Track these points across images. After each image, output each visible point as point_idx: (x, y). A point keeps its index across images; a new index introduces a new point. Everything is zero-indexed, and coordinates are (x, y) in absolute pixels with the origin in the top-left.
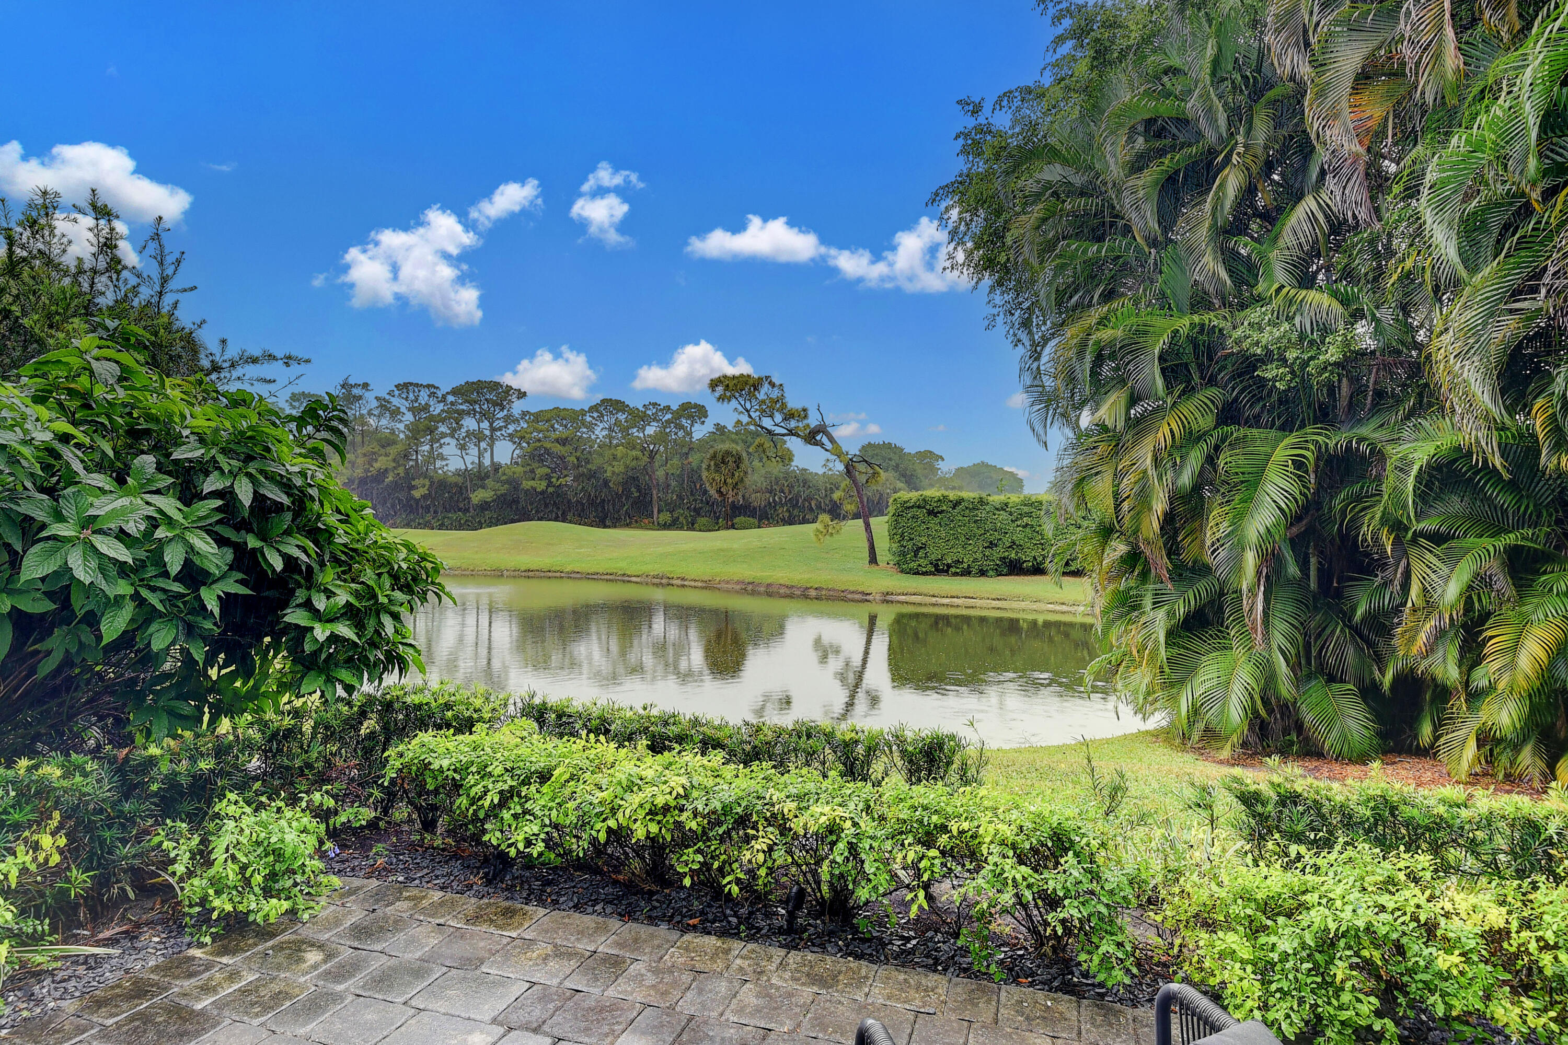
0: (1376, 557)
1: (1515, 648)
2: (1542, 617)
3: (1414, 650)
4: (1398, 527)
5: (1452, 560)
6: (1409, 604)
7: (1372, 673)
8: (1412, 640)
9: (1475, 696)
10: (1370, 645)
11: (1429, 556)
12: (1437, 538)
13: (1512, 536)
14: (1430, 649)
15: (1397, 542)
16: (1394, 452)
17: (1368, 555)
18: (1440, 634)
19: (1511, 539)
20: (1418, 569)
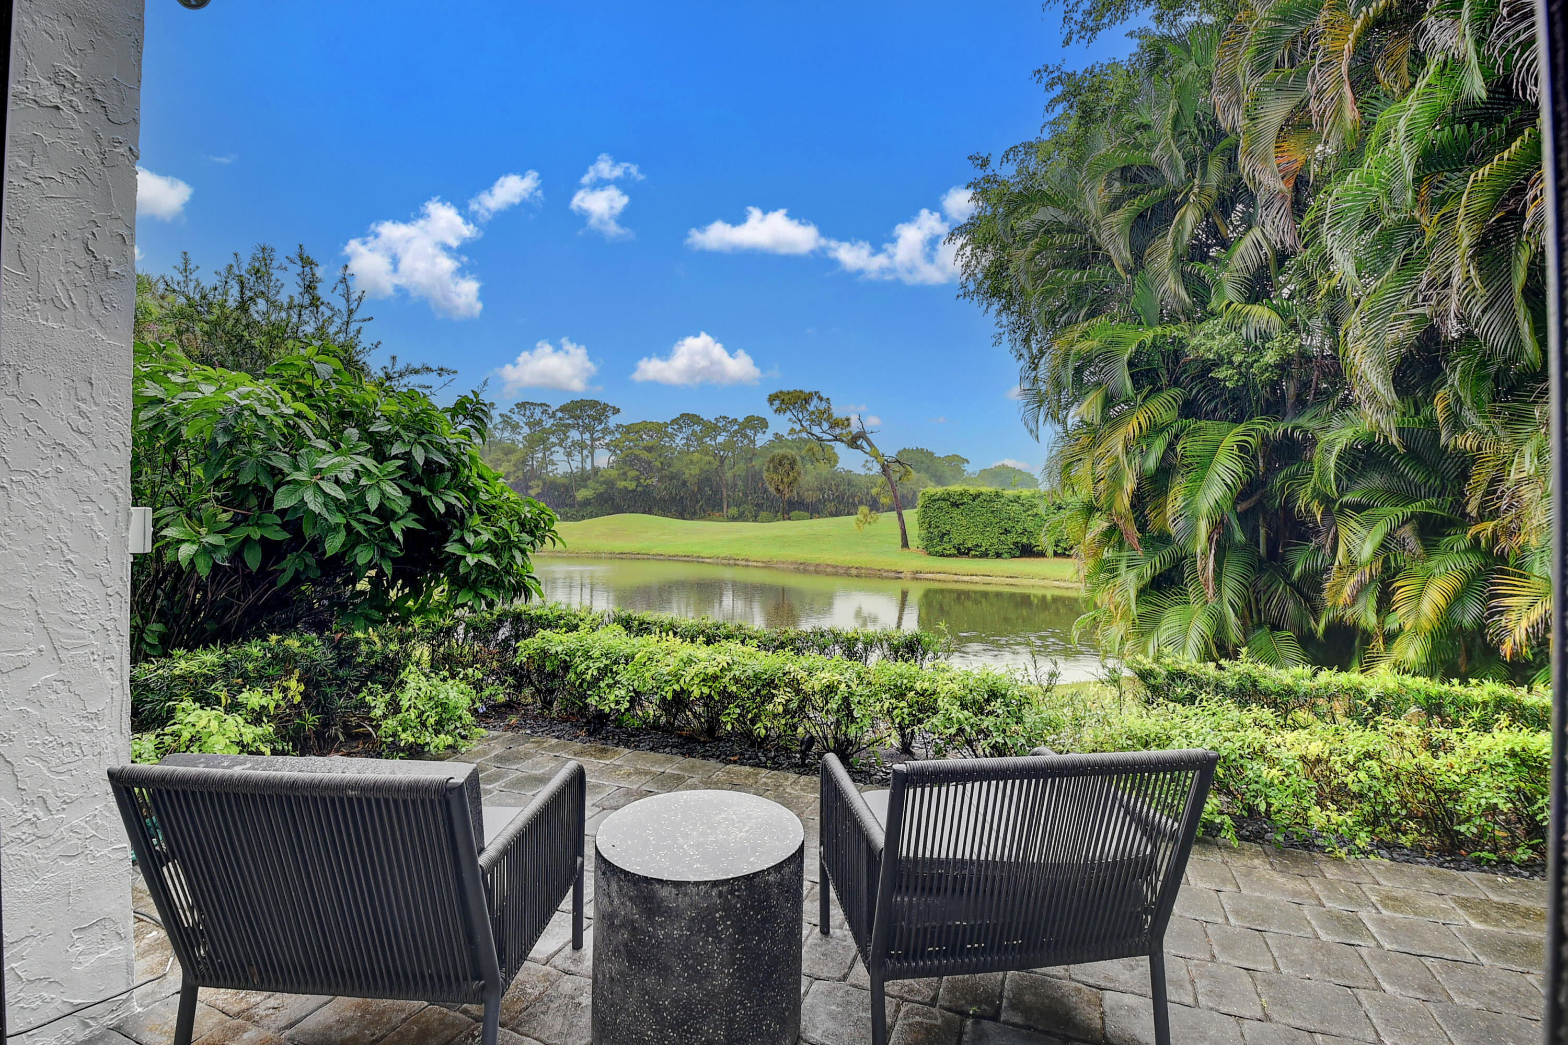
0: (1311, 525)
1: (1419, 596)
2: (1443, 570)
3: (1341, 602)
4: (1327, 501)
5: (1370, 524)
6: (1337, 563)
7: (1309, 623)
8: (1338, 593)
9: (1390, 638)
10: (1307, 599)
11: (1353, 523)
12: (1359, 508)
13: (1418, 504)
14: (1354, 600)
15: (1327, 513)
16: (1324, 438)
17: (1304, 523)
18: (1362, 589)
19: (1417, 507)
20: (1343, 533)
